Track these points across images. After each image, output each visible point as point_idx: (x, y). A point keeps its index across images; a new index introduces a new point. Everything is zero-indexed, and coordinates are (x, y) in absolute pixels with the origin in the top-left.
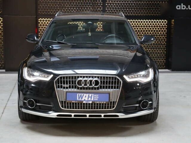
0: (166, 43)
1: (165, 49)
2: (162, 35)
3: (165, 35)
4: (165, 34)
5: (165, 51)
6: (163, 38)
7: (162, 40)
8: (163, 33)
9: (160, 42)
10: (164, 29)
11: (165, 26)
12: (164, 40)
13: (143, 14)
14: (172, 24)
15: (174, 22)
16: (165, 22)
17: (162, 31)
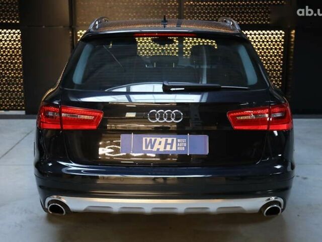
0: (281, 69)
1: (281, 79)
2: (275, 56)
3: (280, 56)
4: (280, 54)
5: (280, 81)
6: (277, 60)
7: (275, 63)
8: (278, 52)
9: (273, 67)
10: (278, 45)
11: (280, 41)
12: (279, 63)
13: (245, 22)
14: (292, 38)
15: (295, 34)
16: (281, 34)
17: (276, 49)
